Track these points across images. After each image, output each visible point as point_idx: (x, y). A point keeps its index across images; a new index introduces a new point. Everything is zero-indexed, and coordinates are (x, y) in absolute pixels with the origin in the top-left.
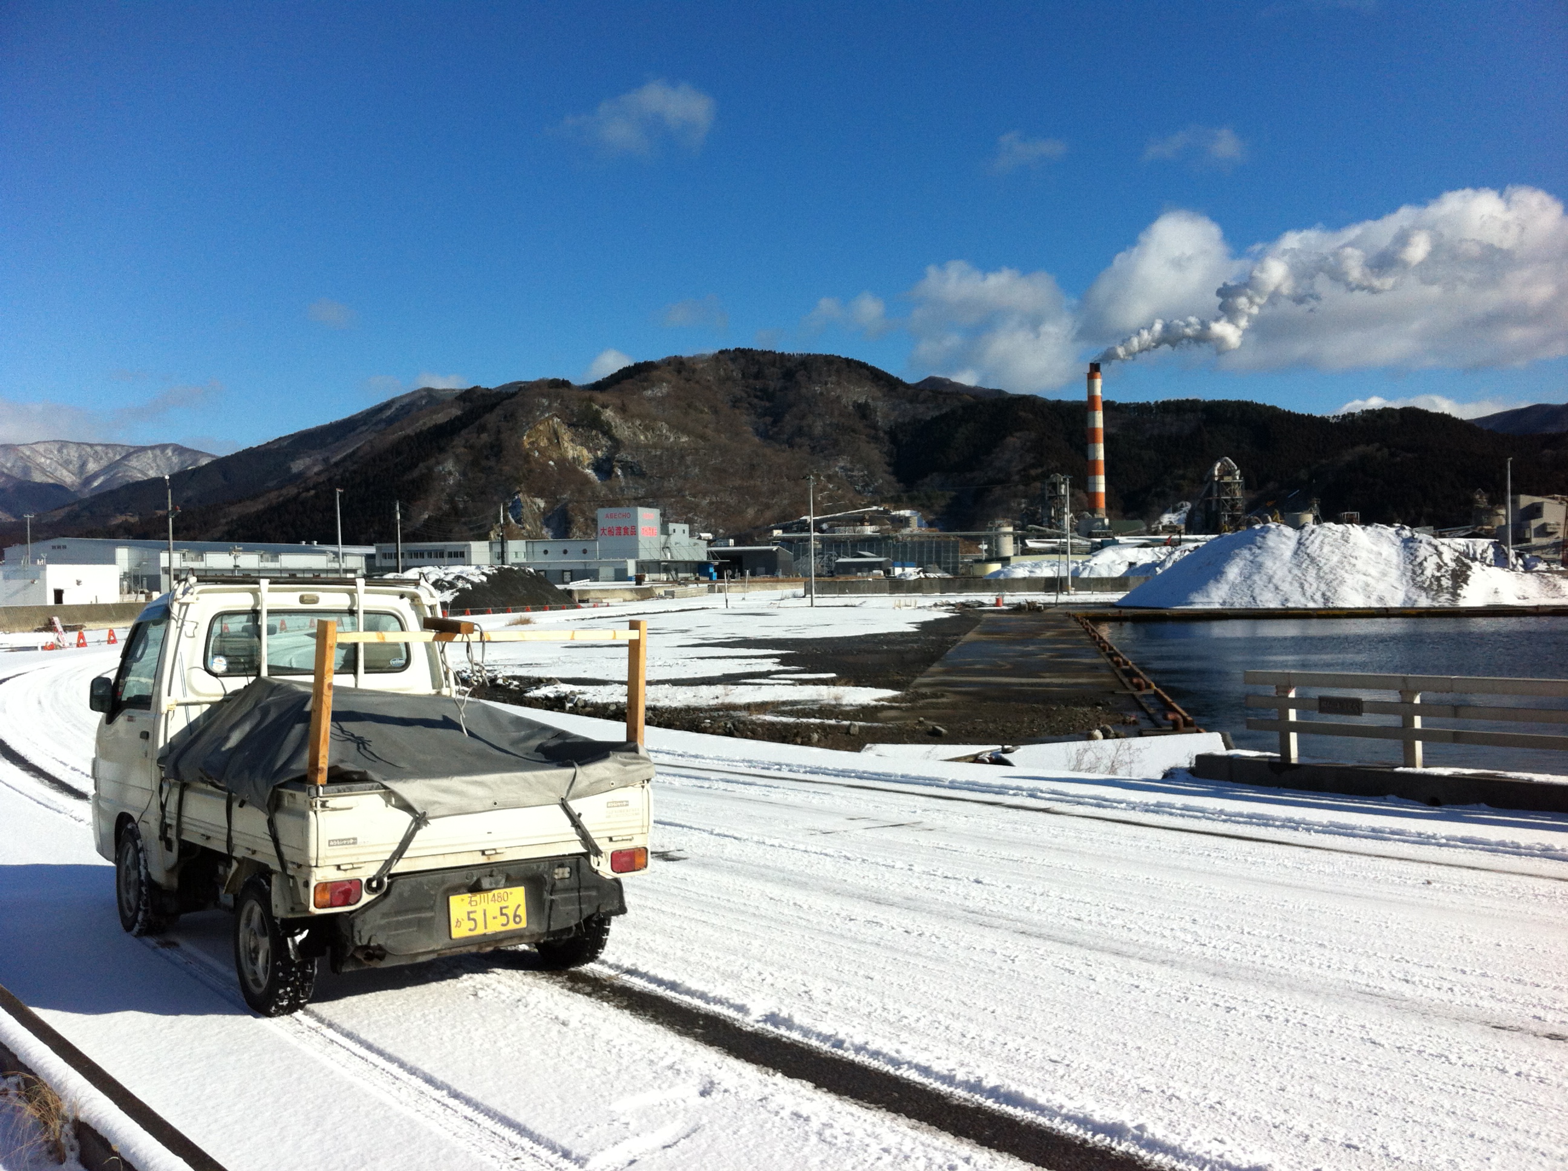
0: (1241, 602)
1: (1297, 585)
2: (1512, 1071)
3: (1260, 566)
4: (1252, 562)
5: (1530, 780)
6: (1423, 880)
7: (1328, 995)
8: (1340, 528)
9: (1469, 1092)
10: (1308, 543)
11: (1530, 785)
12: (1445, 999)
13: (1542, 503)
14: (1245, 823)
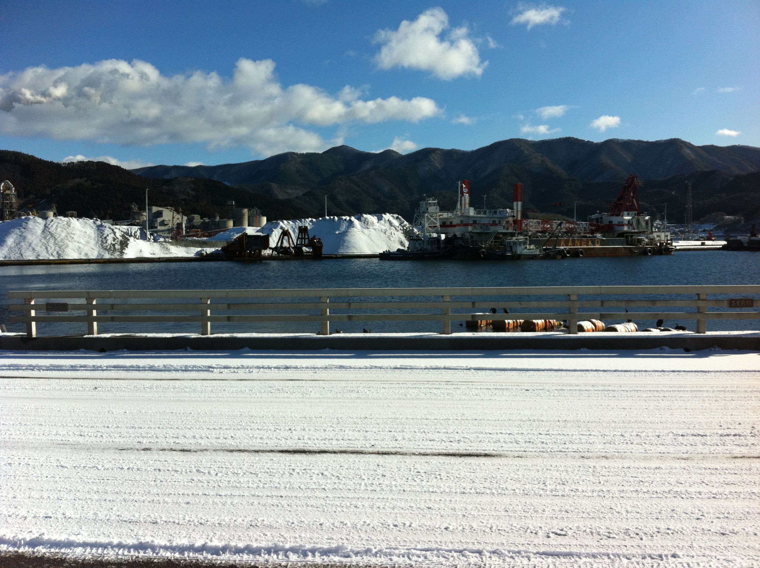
0: (14, 257)
1: (44, 247)
2: (126, 468)
3: (25, 238)
4: (20, 236)
5: (146, 336)
6: (93, 387)
7: (42, 448)
8: (66, 219)
9: (106, 481)
10: (50, 226)
11: (146, 339)
12: (98, 440)
13: (162, 211)
14: (6, 369)
